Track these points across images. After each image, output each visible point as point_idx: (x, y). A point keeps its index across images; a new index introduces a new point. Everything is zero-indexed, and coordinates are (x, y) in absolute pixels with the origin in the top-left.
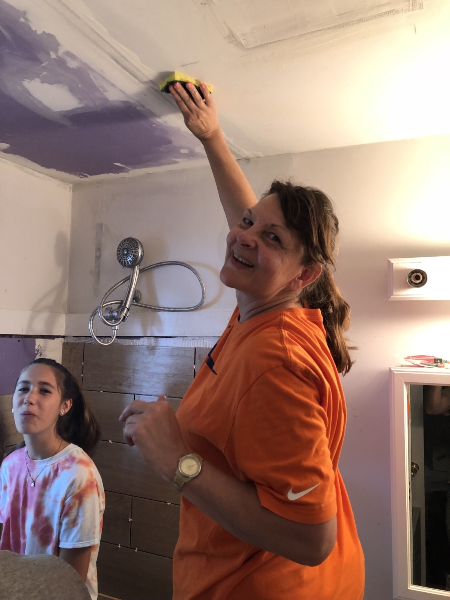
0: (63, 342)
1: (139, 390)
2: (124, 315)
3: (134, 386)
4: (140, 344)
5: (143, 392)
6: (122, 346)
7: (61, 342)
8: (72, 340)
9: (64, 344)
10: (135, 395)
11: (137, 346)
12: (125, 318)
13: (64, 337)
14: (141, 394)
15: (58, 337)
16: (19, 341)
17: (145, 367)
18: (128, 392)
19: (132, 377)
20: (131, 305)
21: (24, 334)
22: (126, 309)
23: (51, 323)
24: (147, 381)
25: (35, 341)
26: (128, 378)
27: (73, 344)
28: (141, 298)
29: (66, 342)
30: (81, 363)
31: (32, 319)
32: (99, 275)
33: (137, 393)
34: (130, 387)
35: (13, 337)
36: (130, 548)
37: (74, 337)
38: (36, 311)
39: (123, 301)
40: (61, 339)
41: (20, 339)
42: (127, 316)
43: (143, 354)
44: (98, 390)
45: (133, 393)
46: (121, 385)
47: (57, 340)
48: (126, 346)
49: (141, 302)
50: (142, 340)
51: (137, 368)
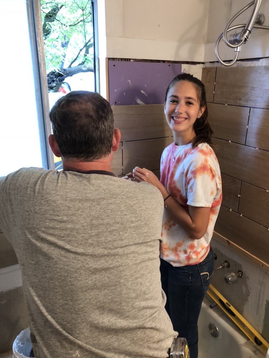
0: (203, 67)
1: (254, 104)
2: (245, 37)
3: (251, 100)
4: (259, 65)
5: (256, 106)
6: (244, 67)
7: (201, 67)
8: (208, 65)
9: (203, 69)
10: (250, 107)
11: (256, 66)
12: (246, 40)
13: (203, 63)
14: (256, 107)
15: (199, 63)
16: (169, 66)
17: (261, 85)
18: (245, 106)
19: (249, 93)
20: (253, 27)
21: (172, 59)
22: (248, 31)
23: (193, 51)
24: (261, 97)
25: (181, 66)
26: (246, 94)
27: (209, 68)
28: (264, 21)
29: (204, 67)
30: (214, 83)
31: (178, 48)
32: (231, 5)
33: (252, 106)
34: (247, 101)
35: (166, 62)
36: (237, 213)
37: (210, 62)
38: (182, 41)
39: (246, 24)
40: (201, 64)
41: (170, 64)
42: (247, 38)
43: (260, 73)
44: (224, 104)
45: (249, 106)
46: (240, 99)
47: (197, 65)
48: (247, 67)
49: (264, 25)
50: (261, 60)
51: (254, 86)
